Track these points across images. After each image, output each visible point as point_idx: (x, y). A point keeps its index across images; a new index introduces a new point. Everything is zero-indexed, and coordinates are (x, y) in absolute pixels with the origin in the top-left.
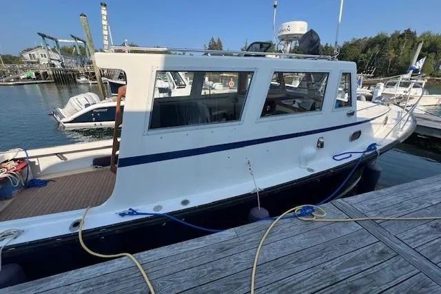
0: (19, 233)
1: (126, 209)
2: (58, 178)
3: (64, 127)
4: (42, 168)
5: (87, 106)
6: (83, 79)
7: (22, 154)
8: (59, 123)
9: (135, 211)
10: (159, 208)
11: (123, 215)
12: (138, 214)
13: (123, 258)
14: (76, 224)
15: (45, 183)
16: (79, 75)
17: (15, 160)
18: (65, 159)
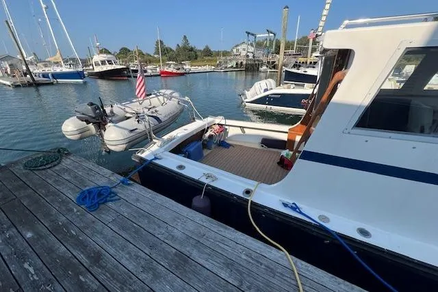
0: (215, 179)
1: (290, 201)
2: (235, 145)
3: (245, 105)
4: (229, 135)
5: (266, 90)
6: (264, 67)
7: (223, 122)
8: (243, 102)
9: (299, 209)
10: (326, 219)
11: (285, 205)
12: (301, 213)
13: (282, 253)
14: (248, 192)
15: (228, 146)
16: (262, 64)
17: (219, 124)
18: (244, 132)
